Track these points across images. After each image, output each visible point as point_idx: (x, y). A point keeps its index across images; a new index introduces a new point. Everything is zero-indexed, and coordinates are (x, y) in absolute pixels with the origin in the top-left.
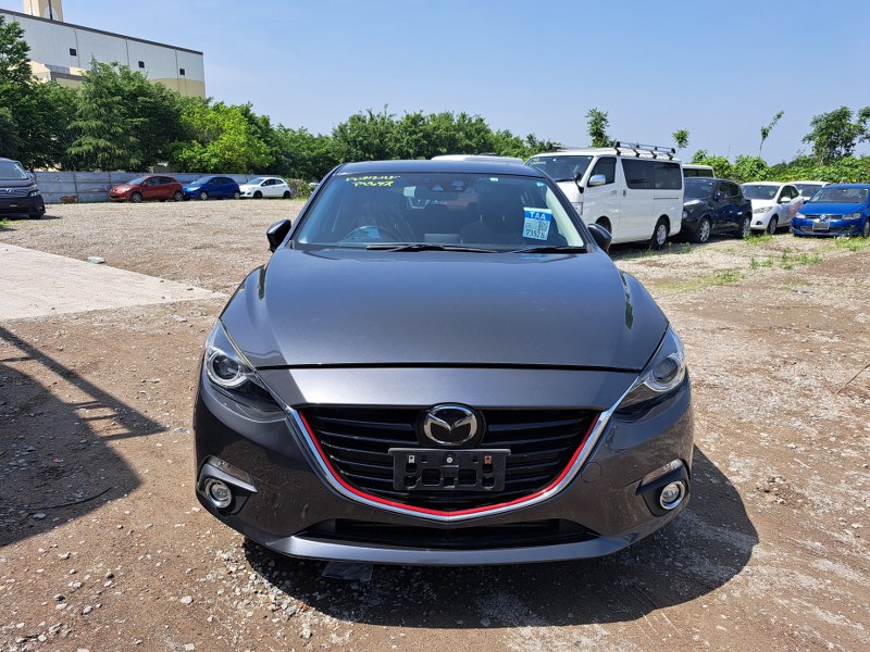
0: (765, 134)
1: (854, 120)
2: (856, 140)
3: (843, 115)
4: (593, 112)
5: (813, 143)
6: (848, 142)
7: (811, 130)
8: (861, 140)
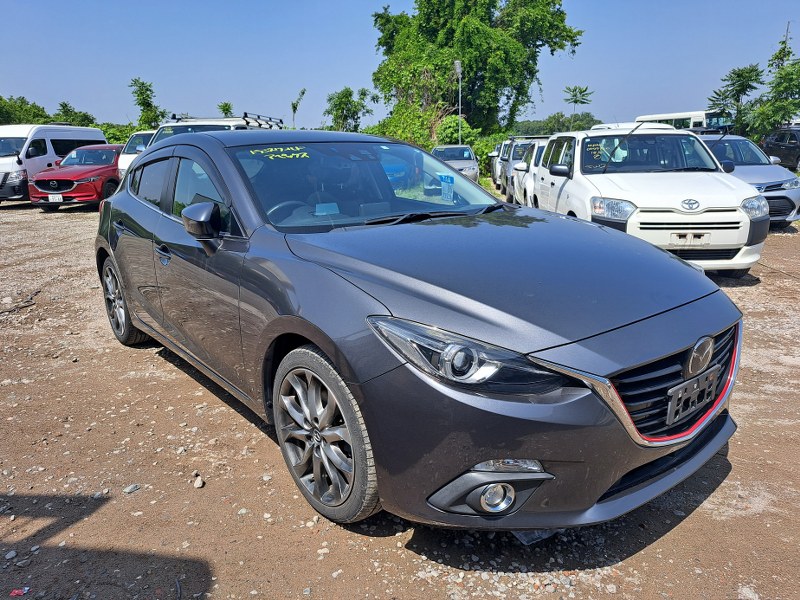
0: (295, 108)
1: (355, 98)
2: (360, 114)
3: (348, 94)
4: (136, 82)
5: (331, 117)
6: (354, 115)
7: (328, 106)
8: (364, 114)
